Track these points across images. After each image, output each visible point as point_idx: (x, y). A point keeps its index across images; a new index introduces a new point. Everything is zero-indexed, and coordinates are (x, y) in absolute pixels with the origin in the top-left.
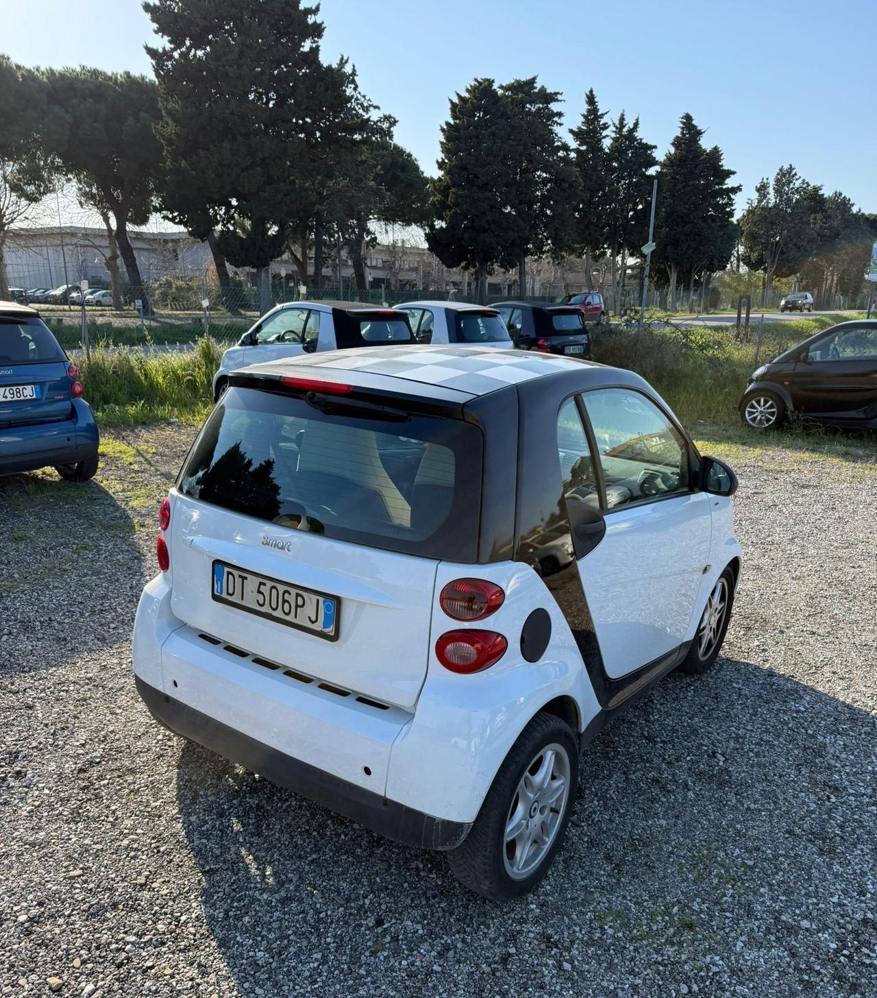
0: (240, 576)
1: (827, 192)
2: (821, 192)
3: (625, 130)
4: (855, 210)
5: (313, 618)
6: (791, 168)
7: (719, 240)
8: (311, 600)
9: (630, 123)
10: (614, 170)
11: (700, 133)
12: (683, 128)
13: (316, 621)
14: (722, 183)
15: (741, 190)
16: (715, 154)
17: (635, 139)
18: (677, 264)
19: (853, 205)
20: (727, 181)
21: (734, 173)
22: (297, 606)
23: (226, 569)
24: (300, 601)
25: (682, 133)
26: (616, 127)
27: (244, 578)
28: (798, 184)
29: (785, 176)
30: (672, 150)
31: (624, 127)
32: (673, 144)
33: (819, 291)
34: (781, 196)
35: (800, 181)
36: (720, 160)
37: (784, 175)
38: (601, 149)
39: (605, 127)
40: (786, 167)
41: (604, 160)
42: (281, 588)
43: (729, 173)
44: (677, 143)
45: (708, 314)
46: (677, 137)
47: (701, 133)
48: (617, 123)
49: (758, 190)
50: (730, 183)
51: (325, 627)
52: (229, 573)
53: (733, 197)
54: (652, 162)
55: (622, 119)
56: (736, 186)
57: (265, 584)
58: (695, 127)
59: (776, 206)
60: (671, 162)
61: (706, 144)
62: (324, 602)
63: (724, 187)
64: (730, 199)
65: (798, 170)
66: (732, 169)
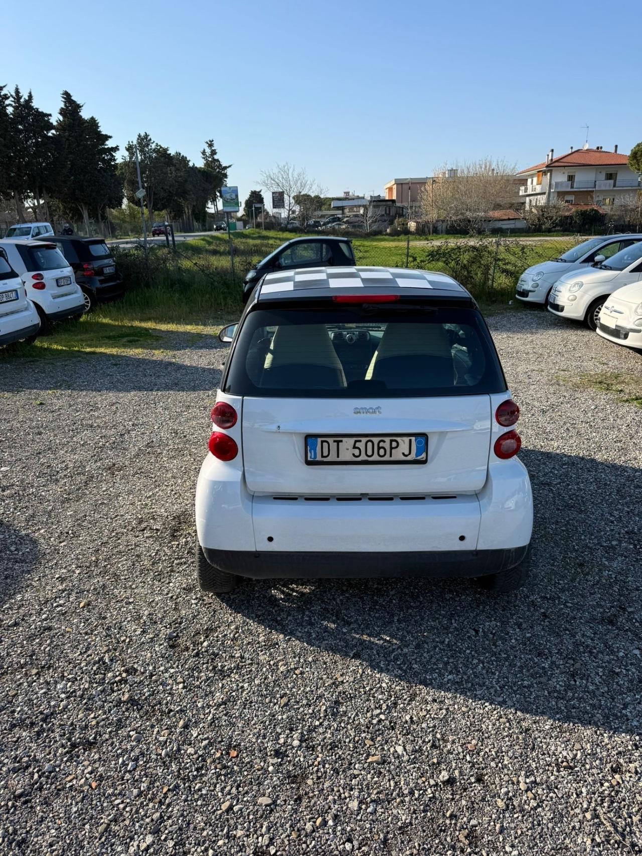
0: (335, 441)
1: (172, 152)
2: (169, 152)
3: (22, 100)
4: (191, 164)
5: (407, 453)
6: (146, 136)
7: (112, 185)
8: (403, 441)
9: (25, 96)
10: (20, 131)
11: (78, 107)
12: (65, 102)
13: (410, 453)
14: (103, 144)
15: (118, 150)
16: (93, 123)
17: (32, 108)
18: (86, 203)
19: (189, 161)
20: (107, 143)
21: (110, 137)
22: (391, 448)
23: (319, 440)
24: (394, 444)
25: (65, 106)
26: (14, 98)
27: (338, 442)
28: (153, 146)
29: (144, 141)
30: (61, 118)
31: (21, 98)
32: (60, 113)
33: (183, 219)
34: (145, 154)
35: (154, 144)
36: (98, 127)
37: (142, 139)
38: (7, 115)
39: (6, 97)
40: (143, 134)
41: (11, 123)
42: (376, 440)
43: (107, 137)
44: (62, 112)
45: (117, 239)
46: (62, 108)
47: (81, 107)
48: (14, 94)
49: (128, 150)
50: (110, 144)
51: (417, 456)
52: (322, 442)
53: (114, 154)
54: (50, 127)
55: (17, 92)
56: (114, 146)
57: (360, 441)
58: (74, 102)
59: (142, 161)
60: (61, 127)
61: (85, 114)
62: (416, 440)
63: (106, 147)
64: (113, 156)
65: (152, 137)
66: (109, 134)
